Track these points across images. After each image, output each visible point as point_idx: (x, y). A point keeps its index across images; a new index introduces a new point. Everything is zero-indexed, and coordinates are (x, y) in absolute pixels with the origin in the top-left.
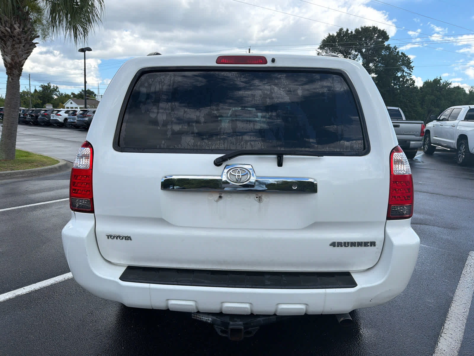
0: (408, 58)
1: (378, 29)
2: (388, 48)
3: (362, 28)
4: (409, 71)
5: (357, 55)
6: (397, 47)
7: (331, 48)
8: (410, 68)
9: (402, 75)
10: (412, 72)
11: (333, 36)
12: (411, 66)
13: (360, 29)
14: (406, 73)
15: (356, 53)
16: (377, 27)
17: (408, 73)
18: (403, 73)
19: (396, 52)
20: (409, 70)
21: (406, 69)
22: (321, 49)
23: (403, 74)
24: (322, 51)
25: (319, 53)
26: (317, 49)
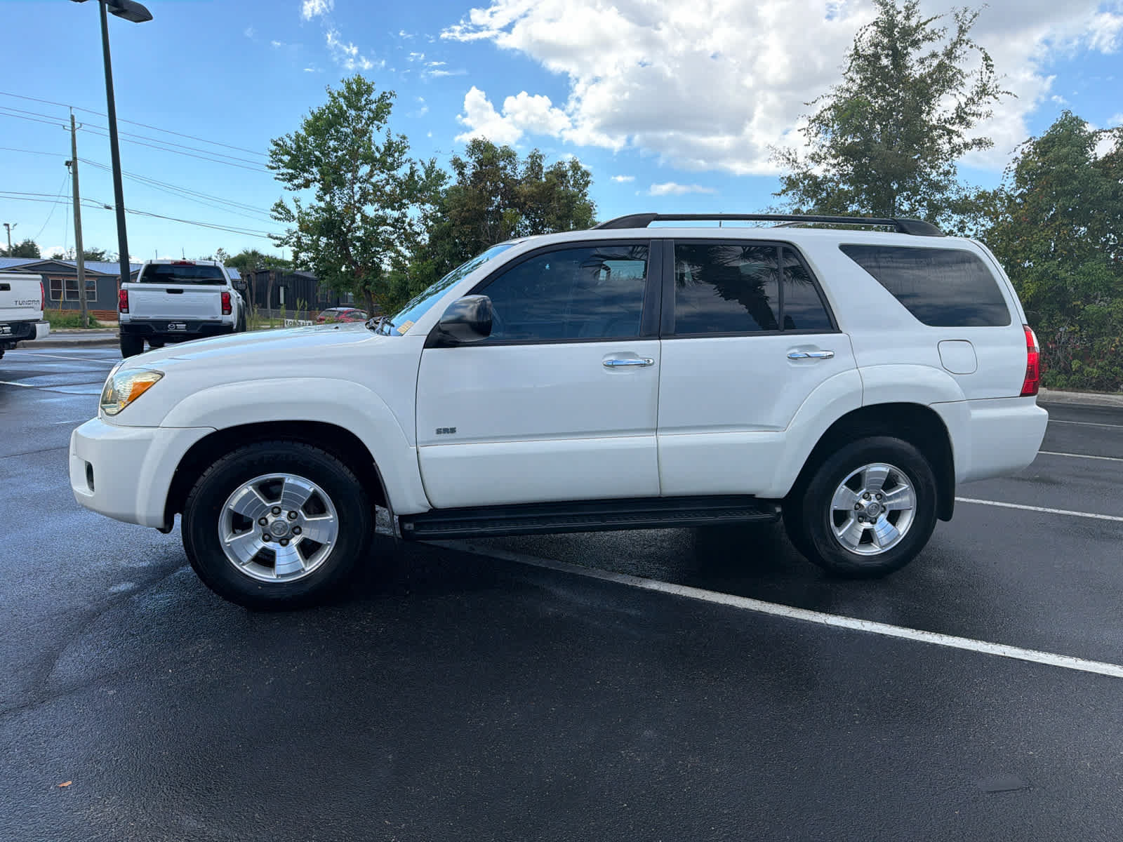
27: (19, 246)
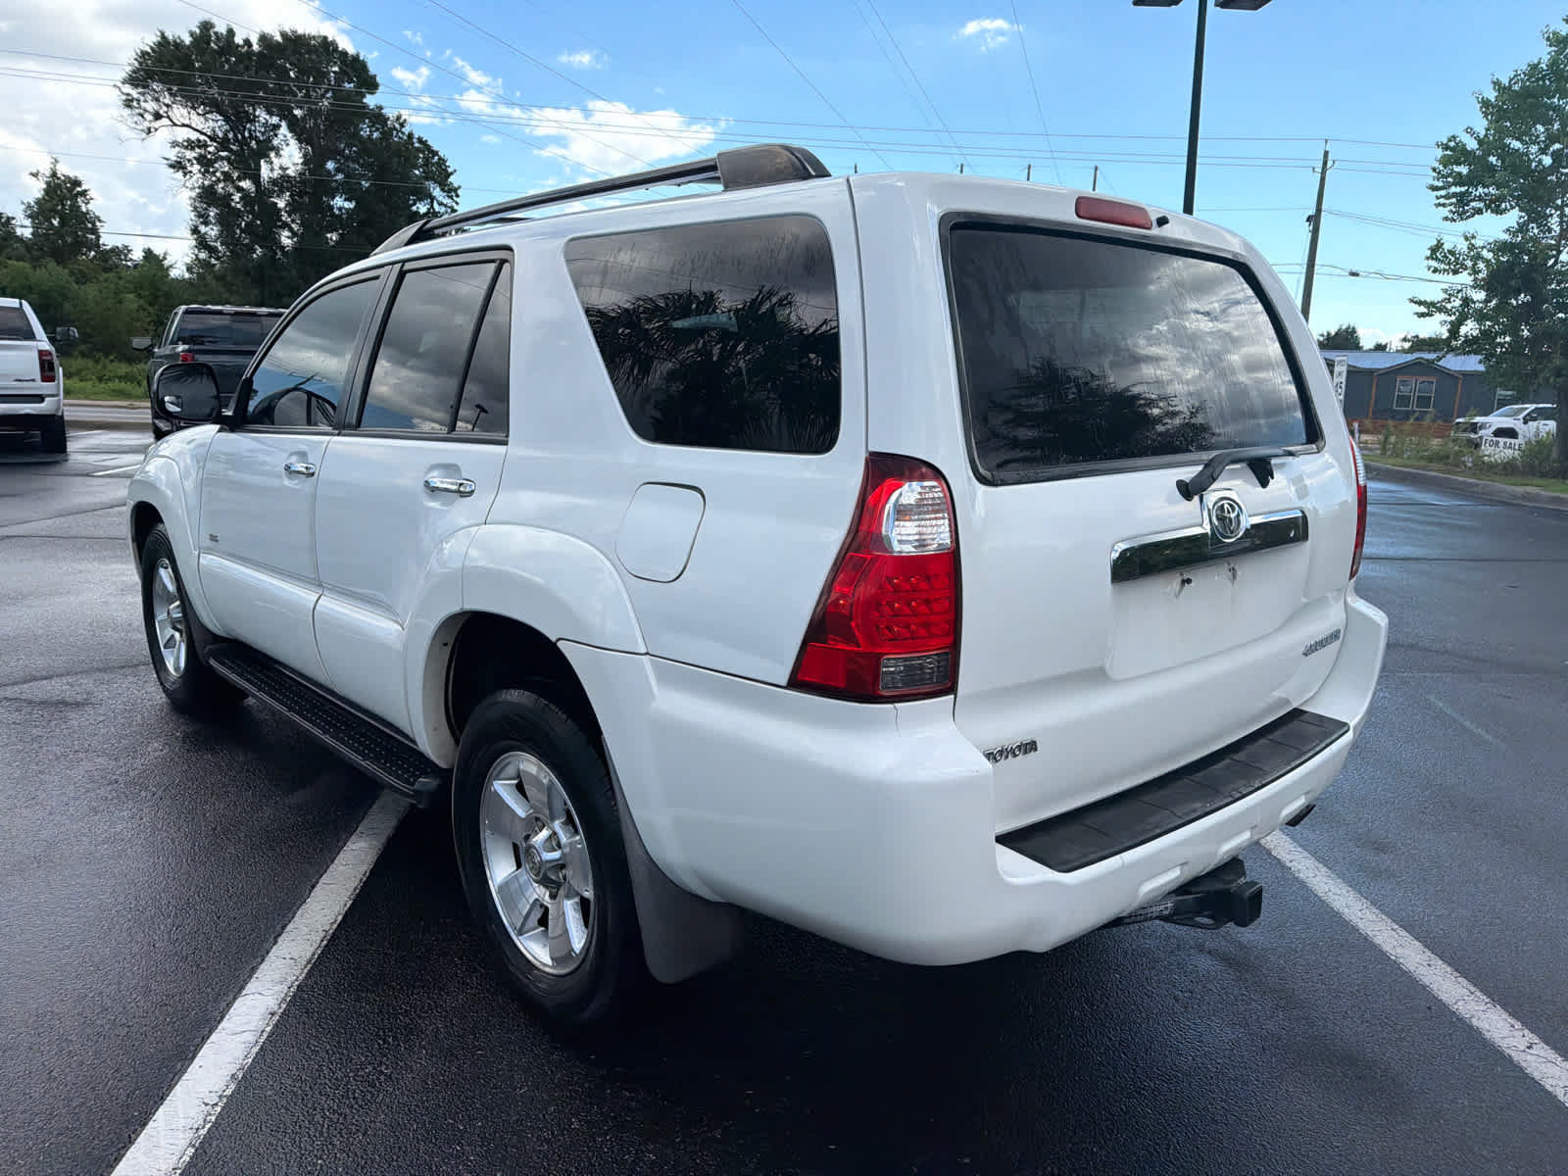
0: (440, 159)
1: (340, 49)
2: (378, 117)
3: (283, 35)
4: (446, 201)
5: (277, 127)
6: (403, 118)
7: (175, 89)
8: (450, 191)
9: (429, 209)
10: (457, 203)
11: (178, 45)
12: (451, 183)
13: (279, 38)
14: (441, 204)
15: (275, 120)
16: (335, 41)
17: (446, 206)
18: (432, 202)
19: (403, 133)
20: (448, 196)
21: (437, 192)
22: (136, 86)
23: (432, 206)
24: (143, 94)
25: (132, 101)
26: (120, 85)
27: (1333, 333)
